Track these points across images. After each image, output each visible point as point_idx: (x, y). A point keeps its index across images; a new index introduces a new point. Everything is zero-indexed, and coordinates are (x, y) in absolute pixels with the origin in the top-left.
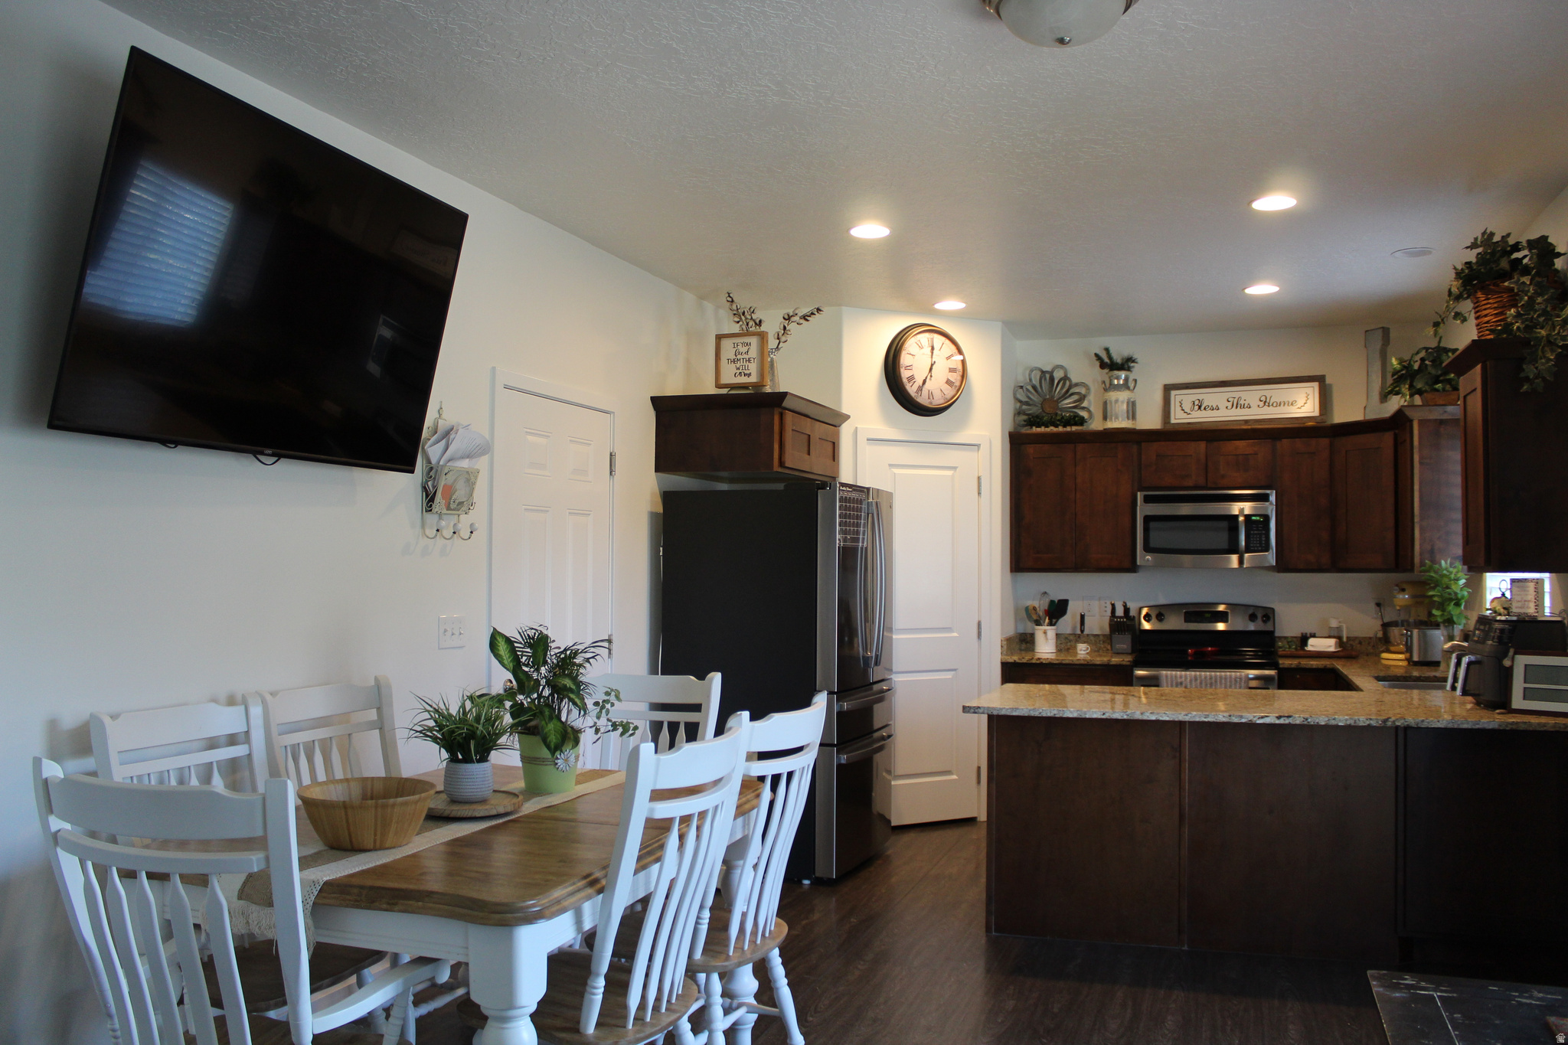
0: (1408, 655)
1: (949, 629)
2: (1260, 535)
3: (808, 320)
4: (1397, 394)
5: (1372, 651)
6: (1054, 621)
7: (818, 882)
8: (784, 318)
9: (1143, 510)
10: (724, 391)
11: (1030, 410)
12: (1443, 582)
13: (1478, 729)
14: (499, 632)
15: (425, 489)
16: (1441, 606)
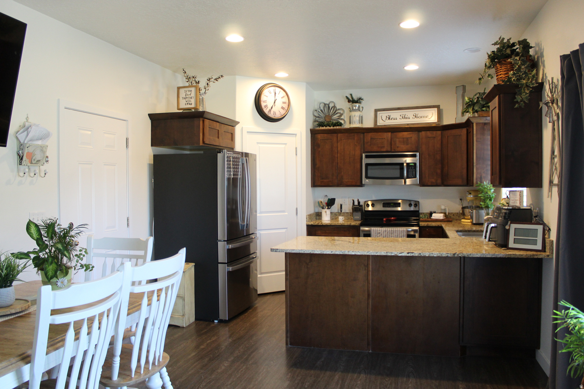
0: (471, 220)
1: (284, 211)
2: (413, 171)
3: (217, 81)
4: (468, 112)
5: (458, 218)
6: (329, 207)
7: (221, 321)
8: (207, 80)
9: (365, 161)
10: (181, 111)
11: (320, 120)
12: (485, 191)
13: (494, 258)
14: (32, 222)
15: (18, 155)
16: (484, 201)
